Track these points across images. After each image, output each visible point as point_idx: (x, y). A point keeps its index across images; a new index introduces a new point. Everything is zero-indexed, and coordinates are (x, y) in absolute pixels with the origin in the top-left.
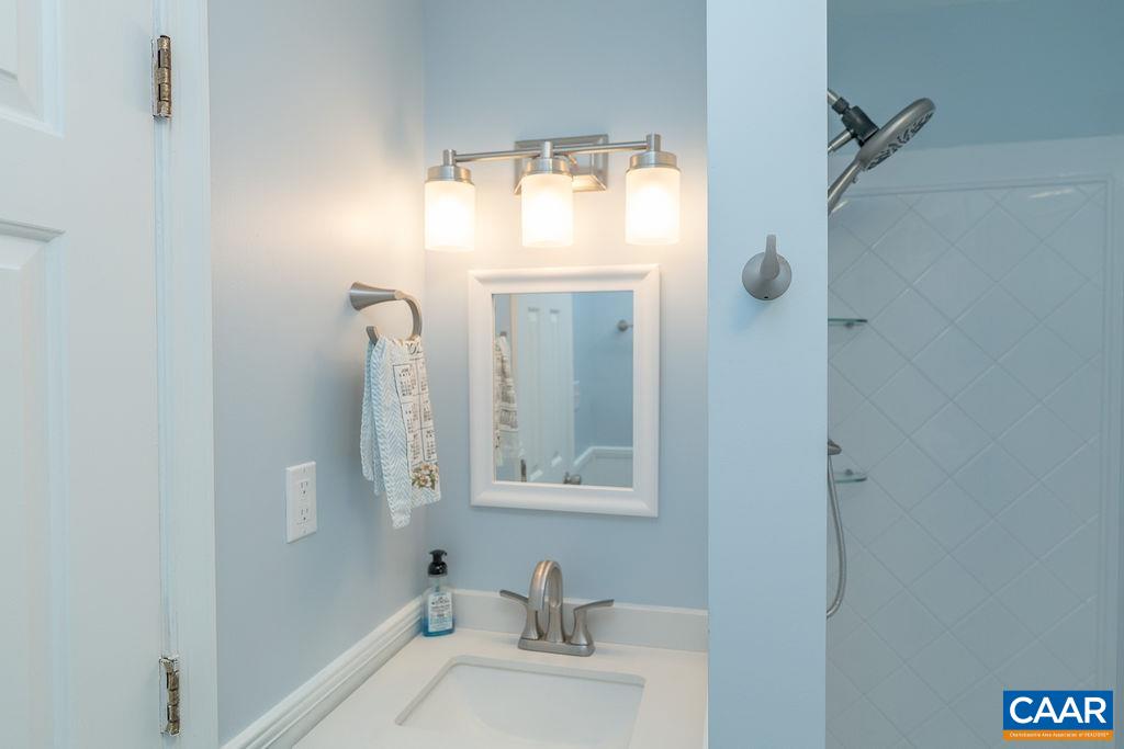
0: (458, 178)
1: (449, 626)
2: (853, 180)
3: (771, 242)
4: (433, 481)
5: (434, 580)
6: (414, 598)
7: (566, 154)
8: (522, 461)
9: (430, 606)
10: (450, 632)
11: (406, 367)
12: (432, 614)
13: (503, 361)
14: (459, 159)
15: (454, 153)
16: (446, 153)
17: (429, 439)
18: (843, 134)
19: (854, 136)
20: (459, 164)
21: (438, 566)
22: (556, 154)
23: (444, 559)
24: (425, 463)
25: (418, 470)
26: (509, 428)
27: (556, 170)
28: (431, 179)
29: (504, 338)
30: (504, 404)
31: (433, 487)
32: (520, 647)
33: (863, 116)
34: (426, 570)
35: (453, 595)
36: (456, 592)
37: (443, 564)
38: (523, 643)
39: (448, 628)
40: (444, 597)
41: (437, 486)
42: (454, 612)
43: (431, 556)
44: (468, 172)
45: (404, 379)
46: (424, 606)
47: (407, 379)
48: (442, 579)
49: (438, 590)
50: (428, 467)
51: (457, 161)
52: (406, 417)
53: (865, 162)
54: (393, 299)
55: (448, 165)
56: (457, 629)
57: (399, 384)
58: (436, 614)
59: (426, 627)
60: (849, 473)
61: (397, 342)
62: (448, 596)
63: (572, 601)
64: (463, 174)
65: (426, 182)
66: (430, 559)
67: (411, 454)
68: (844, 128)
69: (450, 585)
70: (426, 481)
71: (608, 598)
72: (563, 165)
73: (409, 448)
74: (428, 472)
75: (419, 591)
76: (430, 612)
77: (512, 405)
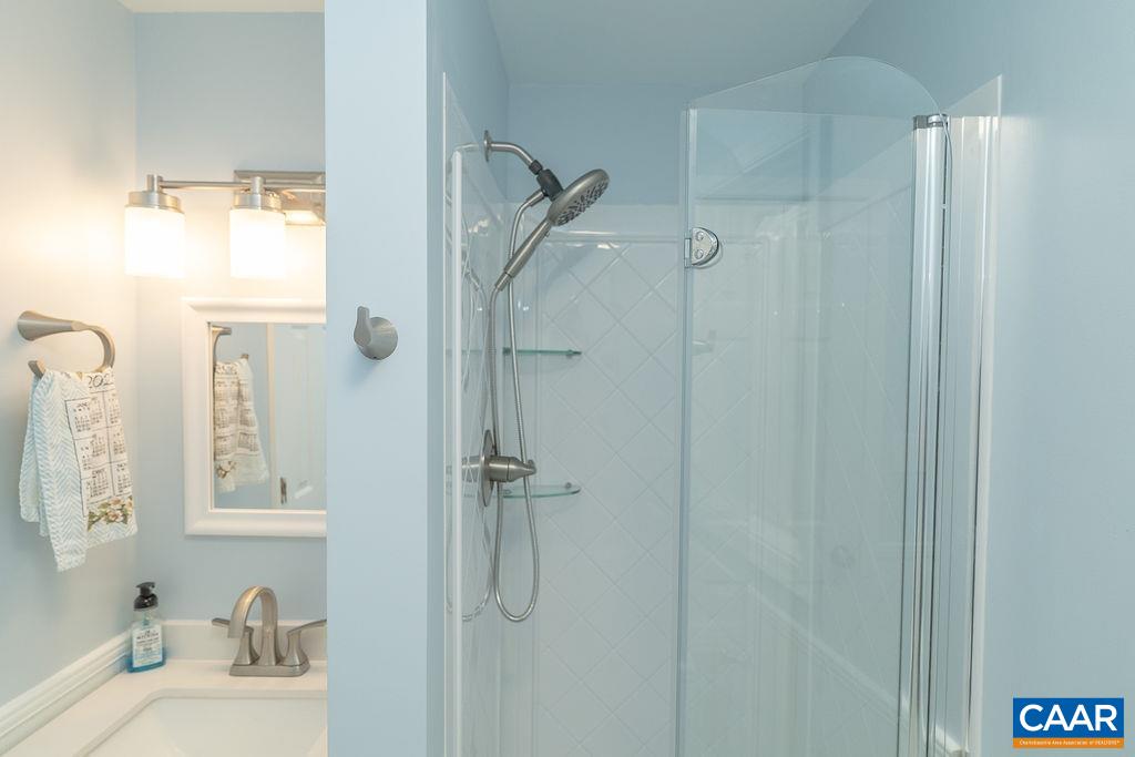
0: (163, 206)
1: (159, 659)
2: (545, 233)
3: (362, 312)
4: (125, 516)
5: (141, 614)
6: (119, 634)
7: (277, 191)
8: (282, 479)
9: (135, 640)
10: (160, 664)
11: (84, 401)
12: (138, 650)
13: (239, 384)
14: (165, 185)
15: (160, 179)
16: (151, 179)
17: (121, 473)
18: (537, 192)
19: (546, 195)
20: (165, 191)
21: (146, 599)
22: (266, 189)
23: (153, 591)
24: (115, 498)
25: (105, 506)
26: (248, 451)
27: (265, 207)
28: (133, 203)
29: (244, 361)
30: (243, 427)
31: (125, 521)
32: (230, 674)
33: (554, 179)
34: (132, 606)
35: (163, 628)
36: (169, 623)
37: (153, 595)
38: (236, 670)
39: (157, 661)
40: (151, 630)
41: (132, 520)
42: (164, 643)
43: (139, 589)
44: (176, 199)
45: (79, 414)
46: (131, 640)
47: (84, 414)
48: (151, 611)
49: (146, 623)
50: (119, 501)
51: (163, 187)
52: (81, 454)
53: (555, 219)
54: (71, 330)
55: (153, 190)
56: (168, 661)
57: (72, 420)
58: (142, 648)
59: (131, 663)
60: (568, 486)
61: (72, 375)
62: (157, 628)
63: (285, 623)
64: (169, 201)
65: (127, 206)
66: (138, 593)
67: (87, 492)
68: (539, 187)
69: (160, 617)
70: (116, 516)
71: (322, 618)
72: (273, 201)
73: (84, 486)
74: (118, 506)
75: (124, 626)
76: (135, 647)
77: (251, 429)
